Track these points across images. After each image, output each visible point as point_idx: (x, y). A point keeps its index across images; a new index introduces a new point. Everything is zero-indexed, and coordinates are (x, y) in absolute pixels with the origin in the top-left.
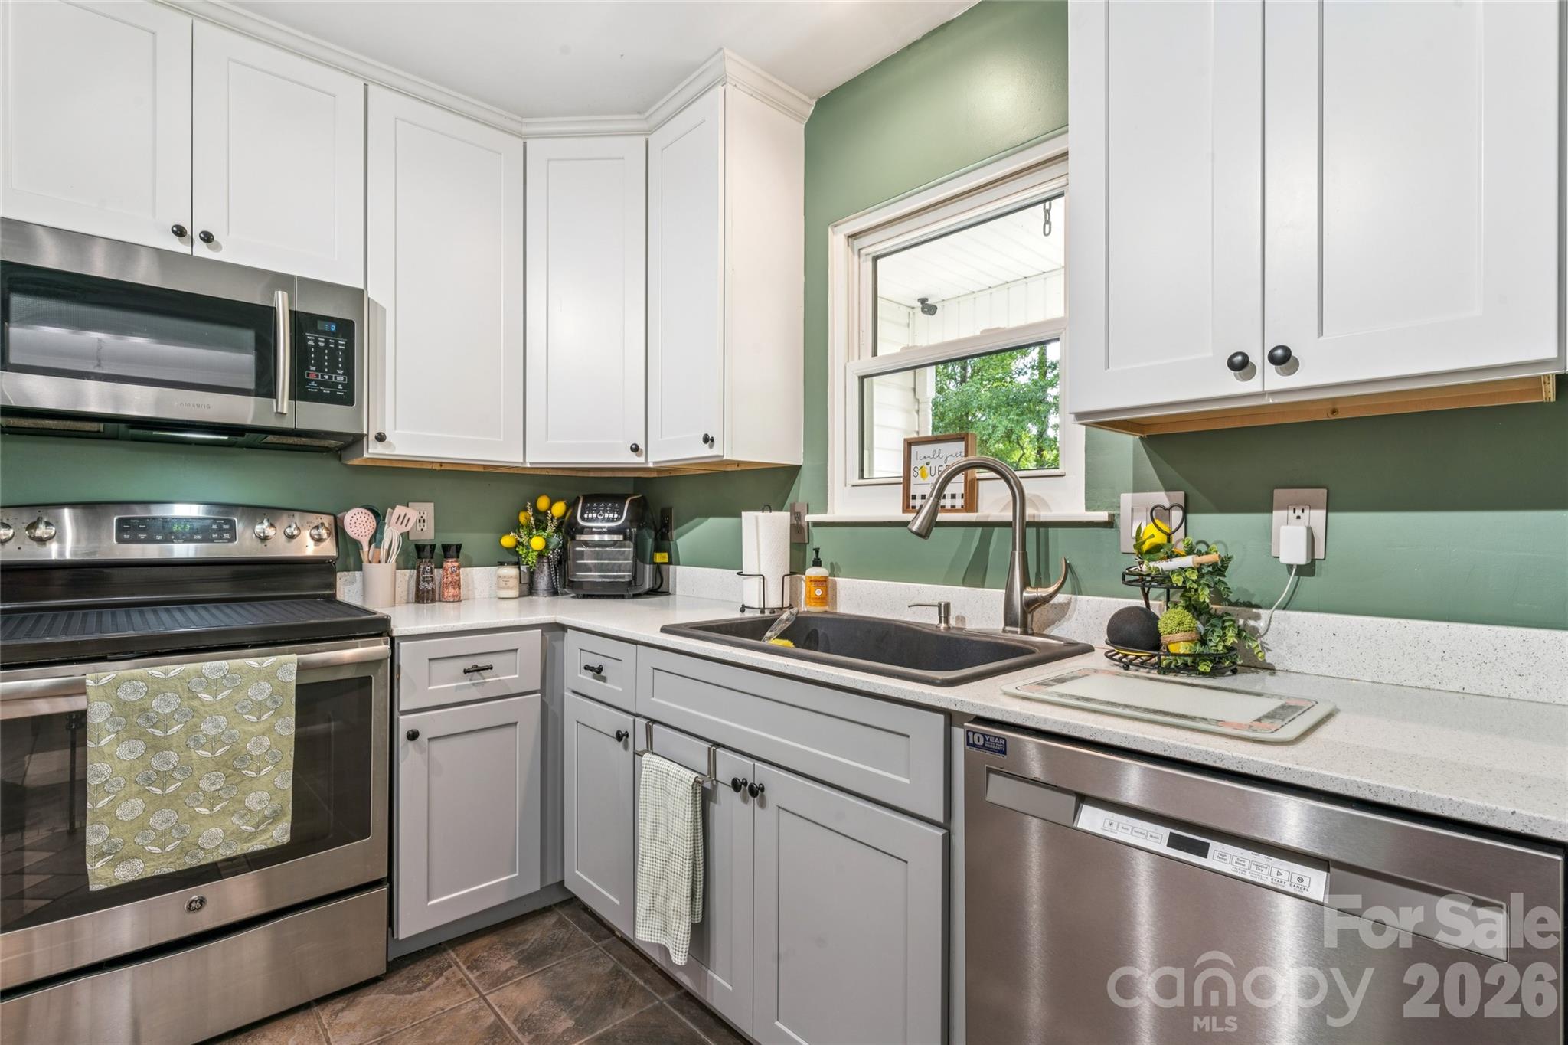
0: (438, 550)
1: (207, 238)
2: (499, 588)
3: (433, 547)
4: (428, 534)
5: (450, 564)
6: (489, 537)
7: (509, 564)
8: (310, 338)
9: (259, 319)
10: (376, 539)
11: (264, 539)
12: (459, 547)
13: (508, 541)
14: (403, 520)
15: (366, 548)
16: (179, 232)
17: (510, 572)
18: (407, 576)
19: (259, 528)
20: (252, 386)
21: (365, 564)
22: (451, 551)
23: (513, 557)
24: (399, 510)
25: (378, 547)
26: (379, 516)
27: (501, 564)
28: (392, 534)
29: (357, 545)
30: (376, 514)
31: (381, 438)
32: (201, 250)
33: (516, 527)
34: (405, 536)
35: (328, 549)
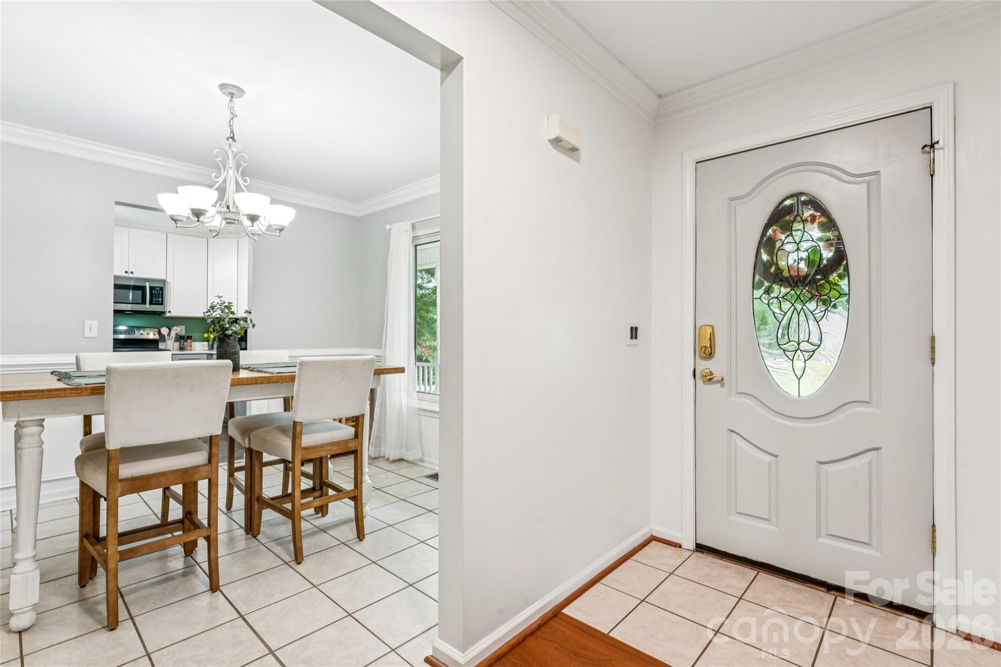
0: (186, 337)
1: (132, 273)
2: (203, 347)
3: (184, 337)
4: (183, 333)
5: (189, 341)
6: (202, 334)
7: (206, 341)
8: (154, 291)
9: (143, 289)
10: (169, 334)
11: (142, 334)
12: (191, 337)
13: (206, 335)
14: (176, 330)
15: (166, 336)
16: (126, 272)
17: (206, 343)
18: (177, 344)
19: (141, 332)
20: (140, 302)
21: (166, 341)
22: (190, 338)
23: (207, 340)
24: (175, 328)
25: (169, 336)
26: (170, 329)
27: (203, 341)
28: (173, 334)
29: (164, 336)
30: (169, 329)
31: (170, 312)
32: (130, 275)
33: (208, 332)
34: (177, 334)
35: (157, 337)
